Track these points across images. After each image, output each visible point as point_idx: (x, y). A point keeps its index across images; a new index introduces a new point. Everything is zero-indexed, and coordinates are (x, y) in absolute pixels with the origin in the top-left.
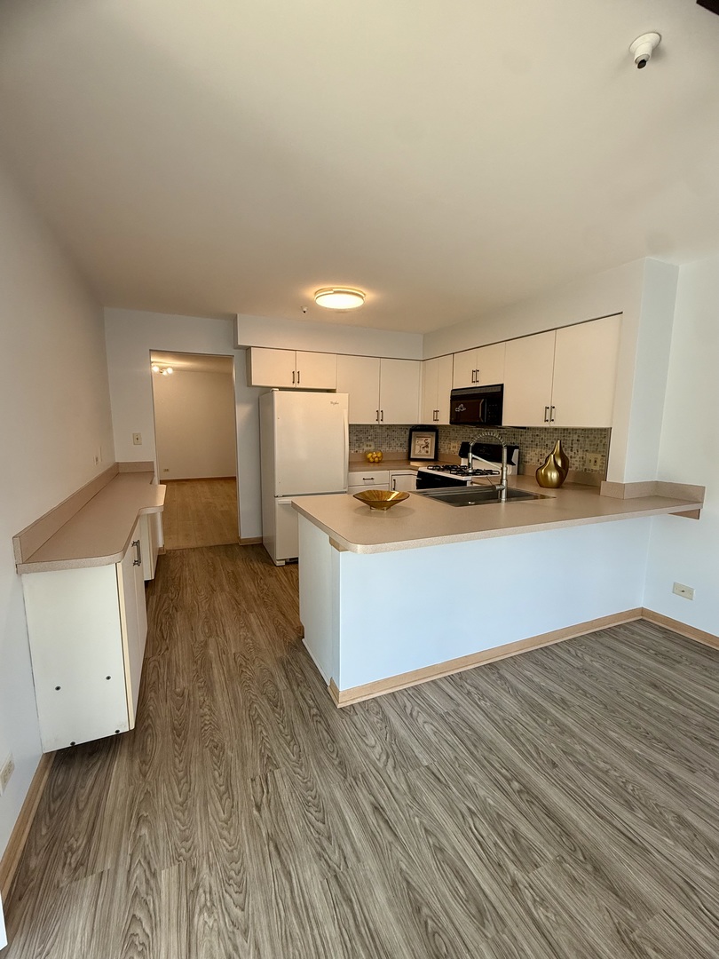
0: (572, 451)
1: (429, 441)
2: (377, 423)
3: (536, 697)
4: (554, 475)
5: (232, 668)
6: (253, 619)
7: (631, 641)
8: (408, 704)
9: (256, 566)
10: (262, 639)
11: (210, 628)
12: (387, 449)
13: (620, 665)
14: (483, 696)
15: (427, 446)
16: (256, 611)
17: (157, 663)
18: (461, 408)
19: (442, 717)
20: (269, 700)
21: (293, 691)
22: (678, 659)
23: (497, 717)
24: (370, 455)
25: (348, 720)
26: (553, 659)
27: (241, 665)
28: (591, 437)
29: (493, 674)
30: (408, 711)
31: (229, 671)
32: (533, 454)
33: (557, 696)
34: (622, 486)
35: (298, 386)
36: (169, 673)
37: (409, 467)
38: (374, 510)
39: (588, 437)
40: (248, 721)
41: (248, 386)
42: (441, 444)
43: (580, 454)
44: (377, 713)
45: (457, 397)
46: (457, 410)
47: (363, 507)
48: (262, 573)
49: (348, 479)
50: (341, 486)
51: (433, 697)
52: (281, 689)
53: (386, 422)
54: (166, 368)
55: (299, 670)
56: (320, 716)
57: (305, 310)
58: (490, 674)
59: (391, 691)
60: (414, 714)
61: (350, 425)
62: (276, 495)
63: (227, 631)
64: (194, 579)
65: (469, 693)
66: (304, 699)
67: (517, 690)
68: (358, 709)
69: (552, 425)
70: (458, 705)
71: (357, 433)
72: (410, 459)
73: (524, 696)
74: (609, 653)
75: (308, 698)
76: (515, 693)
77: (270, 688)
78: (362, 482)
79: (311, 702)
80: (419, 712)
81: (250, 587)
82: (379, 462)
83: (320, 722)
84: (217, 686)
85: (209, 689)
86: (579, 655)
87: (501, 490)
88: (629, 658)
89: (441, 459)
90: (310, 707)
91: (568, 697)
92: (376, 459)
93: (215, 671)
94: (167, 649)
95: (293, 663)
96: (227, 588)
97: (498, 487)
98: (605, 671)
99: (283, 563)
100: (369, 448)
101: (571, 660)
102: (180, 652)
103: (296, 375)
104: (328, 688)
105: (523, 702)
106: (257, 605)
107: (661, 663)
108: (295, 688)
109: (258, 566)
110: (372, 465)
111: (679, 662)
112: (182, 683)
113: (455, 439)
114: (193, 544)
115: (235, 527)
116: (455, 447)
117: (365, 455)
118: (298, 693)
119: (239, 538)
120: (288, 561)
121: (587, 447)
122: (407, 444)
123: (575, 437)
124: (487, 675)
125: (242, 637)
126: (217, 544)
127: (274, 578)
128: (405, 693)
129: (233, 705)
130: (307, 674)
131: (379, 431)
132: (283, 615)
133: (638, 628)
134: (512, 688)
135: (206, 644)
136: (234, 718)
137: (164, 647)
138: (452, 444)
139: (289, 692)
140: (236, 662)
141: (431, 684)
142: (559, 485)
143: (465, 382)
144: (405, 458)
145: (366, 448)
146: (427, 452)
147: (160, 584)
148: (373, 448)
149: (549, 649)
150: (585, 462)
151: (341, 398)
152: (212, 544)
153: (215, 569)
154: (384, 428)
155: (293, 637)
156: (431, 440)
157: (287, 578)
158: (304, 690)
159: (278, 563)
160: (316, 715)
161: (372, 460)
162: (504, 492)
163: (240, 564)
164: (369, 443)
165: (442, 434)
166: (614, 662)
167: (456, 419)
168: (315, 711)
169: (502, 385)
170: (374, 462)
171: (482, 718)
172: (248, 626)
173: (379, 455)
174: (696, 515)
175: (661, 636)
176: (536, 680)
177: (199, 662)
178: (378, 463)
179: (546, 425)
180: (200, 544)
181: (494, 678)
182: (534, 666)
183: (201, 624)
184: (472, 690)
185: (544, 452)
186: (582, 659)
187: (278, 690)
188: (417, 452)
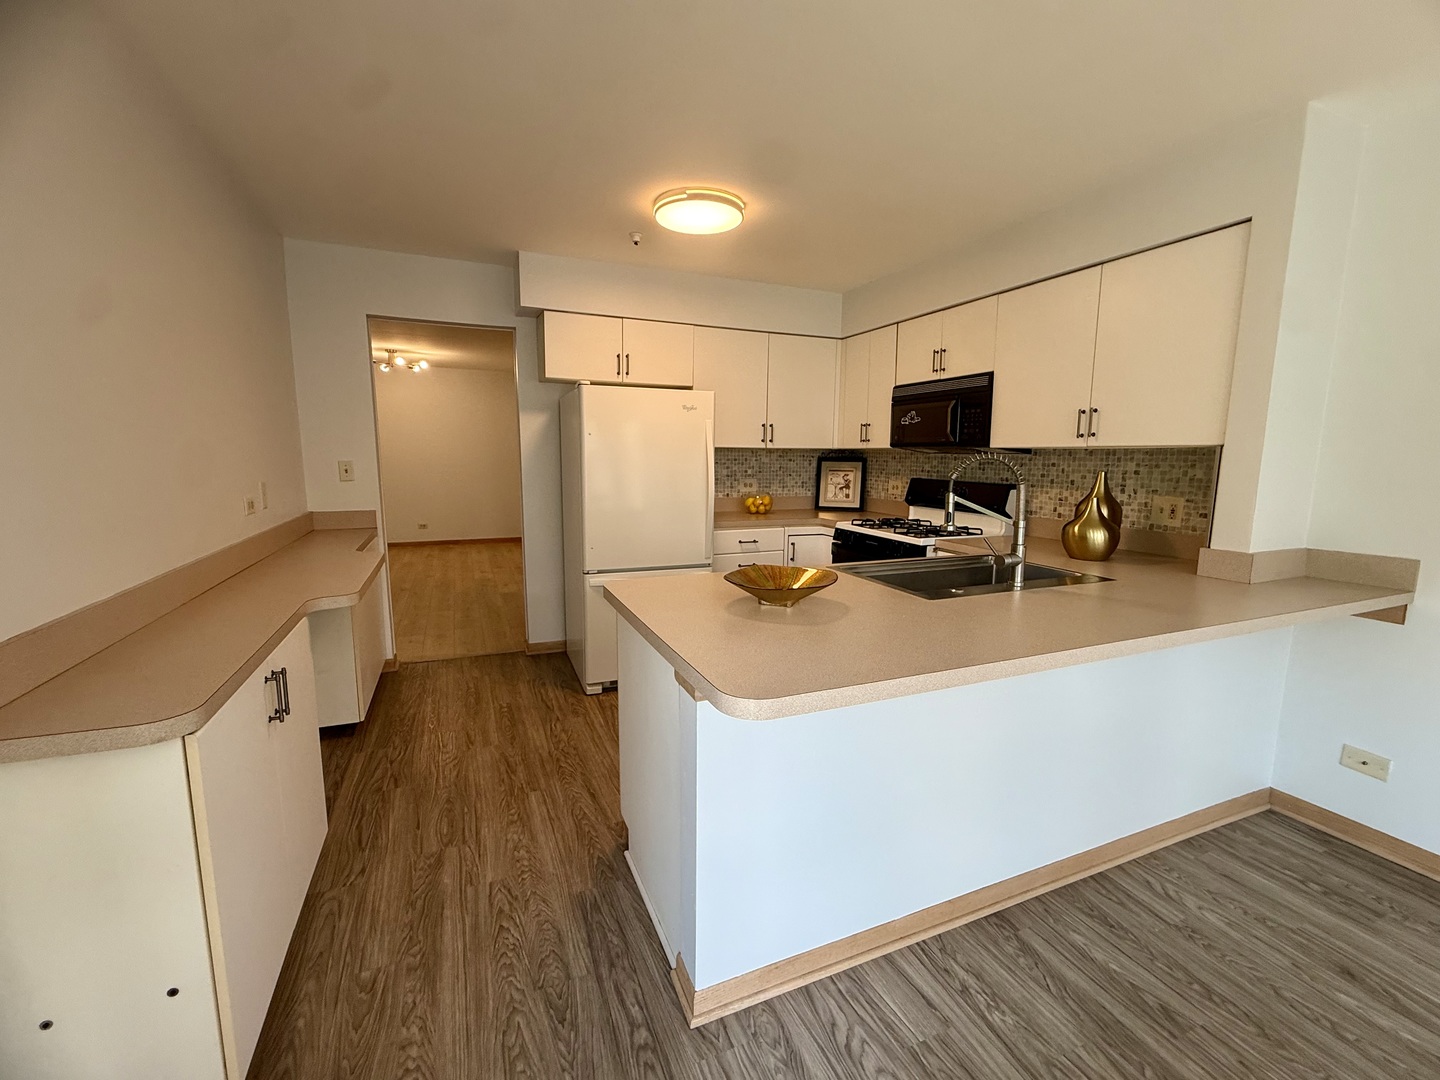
0: (1123, 491)
1: (851, 477)
2: (763, 446)
3: (1104, 999)
4: (1098, 537)
5: (482, 920)
6: (534, 804)
7: (1265, 860)
8: (840, 1019)
9: (552, 695)
10: (548, 848)
11: (451, 825)
12: (780, 491)
13: (1262, 920)
14: (996, 998)
15: (847, 487)
16: (543, 786)
17: (336, 904)
18: (911, 418)
19: (915, 1056)
20: (549, 1004)
21: (599, 979)
22: (1374, 905)
23: (1032, 1056)
24: (751, 500)
25: (714, 1062)
26: (1122, 904)
27: (501, 911)
28: (1165, 467)
29: (1007, 939)
30: (842, 1039)
31: (475, 927)
32: (1043, 498)
33: (1150, 1000)
34: (1247, 560)
35: (627, 380)
36: (356, 930)
37: (817, 521)
38: (766, 607)
39: (1157, 466)
40: (500, 1063)
41: (541, 381)
42: (872, 482)
43: (1141, 497)
44: (776, 1044)
45: (905, 400)
46: (906, 421)
47: (746, 598)
48: (560, 709)
49: (713, 542)
50: (699, 552)
51: (892, 1001)
52: (575, 974)
53: (778, 444)
54: (418, 361)
55: (614, 927)
56: (654, 1051)
57: (637, 239)
58: (1001, 941)
59: (801, 983)
60: (855, 1044)
61: (717, 450)
62: (587, 569)
63: (484, 831)
64: (438, 720)
65: (964, 990)
66: (622, 1002)
67: (1063, 983)
68: (735, 1028)
69: (1092, 443)
70: (946, 1022)
71: (728, 464)
72: (818, 508)
73: (1081, 1000)
74: (1227, 888)
75: (630, 1000)
76: (1063, 991)
77: (554, 973)
78: (738, 548)
79: (635, 1011)
80: (864, 1041)
81: (537, 737)
82: (766, 513)
83: (653, 1068)
84: (447, 965)
85: (428, 970)
86: (1171, 893)
87: (1013, 567)
88: (1276, 904)
89: (871, 507)
90: (633, 1025)
91: (1174, 1002)
92: (762, 508)
93: (448, 927)
94: (363, 871)
95: (605, 909)
96: (494, 736)
97: (1008, 561)
98: (1233, 933)
99: (598, 689)
100: (748, 489)
101: (1159, 906)
102: (386, 882)
103: (623, 361)
104: (673, 973)
105: (1082, 1015)
106: (546, 775)
107: (1340, 914)
108: (604, 971)
109: (554, 694)
110: (753, 517)
111: (1379, 915)
112: (378, 955)
113: (896, 474)
114: (447, 652)
115: (520, 623)
116: (898, 488)
117: (743, 499)
118: (609, 986)
119: (526, 641)
120: (608, 685)
121: (1156, 484)
122: (813, 482)
123: (1131, 467)
124: (996, 943)
125: (510, 845)
126: (489, 651)
127: (581, 719)
128: (832, 987)
129: (472, 1017)
130: (630, 937)
131: (765, 460)
132: (593, 796)
133: (1271, 831)
134: (1052, 977)
135: (439, 862)
136: (469, 1054)
137: (358, 868)
138: (892, 483)
139: (592, 984)
140: (491, 905)
141: (883, 963)
142: (1108, 554)
143: (918, 371)
144: (809, 505)
145: (744, 490)
146: (847, 496)
147: (376, 730)
148: (754, 489)
149: (1111, 881)
150: (1150, 511)
151: (702, 398)
152: (481, 653)
153: (478, 701)
154: (774, 456)
155: (607, 844)
156: (854, 476)
157: (605, 718)
158: (622, 976)
159: (590, 690)
160: (644, 1047)
161: (753, 509)
162: (1019, 569)
163: (523, 688)
164: (748, 481)
165: (872, 465)
166: (1246, 913)
167: (901, 436)
168: (642, 1035)
169: (991, 375)
170: (757, 513)
171: (1001, 1059)
172: (524, 821)
173: (767, 500)
174: (1397, 616)
175: (1321, 849)
176: (1099, 956)
177: (420, 903)
178: (764, 515)
179: (1081, 443)
180: (460, 652)
181: (1010, 950)
182: (1088, 921)
183: (437, 811)
184: (971, 981)
185: (1066, 494)
186: (1180, 904)
187: (568, 977)
188: (830, 495)
